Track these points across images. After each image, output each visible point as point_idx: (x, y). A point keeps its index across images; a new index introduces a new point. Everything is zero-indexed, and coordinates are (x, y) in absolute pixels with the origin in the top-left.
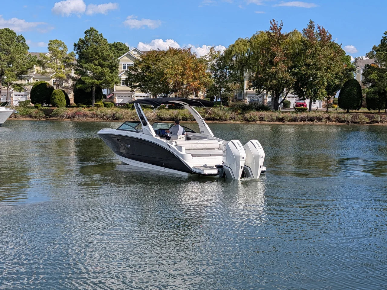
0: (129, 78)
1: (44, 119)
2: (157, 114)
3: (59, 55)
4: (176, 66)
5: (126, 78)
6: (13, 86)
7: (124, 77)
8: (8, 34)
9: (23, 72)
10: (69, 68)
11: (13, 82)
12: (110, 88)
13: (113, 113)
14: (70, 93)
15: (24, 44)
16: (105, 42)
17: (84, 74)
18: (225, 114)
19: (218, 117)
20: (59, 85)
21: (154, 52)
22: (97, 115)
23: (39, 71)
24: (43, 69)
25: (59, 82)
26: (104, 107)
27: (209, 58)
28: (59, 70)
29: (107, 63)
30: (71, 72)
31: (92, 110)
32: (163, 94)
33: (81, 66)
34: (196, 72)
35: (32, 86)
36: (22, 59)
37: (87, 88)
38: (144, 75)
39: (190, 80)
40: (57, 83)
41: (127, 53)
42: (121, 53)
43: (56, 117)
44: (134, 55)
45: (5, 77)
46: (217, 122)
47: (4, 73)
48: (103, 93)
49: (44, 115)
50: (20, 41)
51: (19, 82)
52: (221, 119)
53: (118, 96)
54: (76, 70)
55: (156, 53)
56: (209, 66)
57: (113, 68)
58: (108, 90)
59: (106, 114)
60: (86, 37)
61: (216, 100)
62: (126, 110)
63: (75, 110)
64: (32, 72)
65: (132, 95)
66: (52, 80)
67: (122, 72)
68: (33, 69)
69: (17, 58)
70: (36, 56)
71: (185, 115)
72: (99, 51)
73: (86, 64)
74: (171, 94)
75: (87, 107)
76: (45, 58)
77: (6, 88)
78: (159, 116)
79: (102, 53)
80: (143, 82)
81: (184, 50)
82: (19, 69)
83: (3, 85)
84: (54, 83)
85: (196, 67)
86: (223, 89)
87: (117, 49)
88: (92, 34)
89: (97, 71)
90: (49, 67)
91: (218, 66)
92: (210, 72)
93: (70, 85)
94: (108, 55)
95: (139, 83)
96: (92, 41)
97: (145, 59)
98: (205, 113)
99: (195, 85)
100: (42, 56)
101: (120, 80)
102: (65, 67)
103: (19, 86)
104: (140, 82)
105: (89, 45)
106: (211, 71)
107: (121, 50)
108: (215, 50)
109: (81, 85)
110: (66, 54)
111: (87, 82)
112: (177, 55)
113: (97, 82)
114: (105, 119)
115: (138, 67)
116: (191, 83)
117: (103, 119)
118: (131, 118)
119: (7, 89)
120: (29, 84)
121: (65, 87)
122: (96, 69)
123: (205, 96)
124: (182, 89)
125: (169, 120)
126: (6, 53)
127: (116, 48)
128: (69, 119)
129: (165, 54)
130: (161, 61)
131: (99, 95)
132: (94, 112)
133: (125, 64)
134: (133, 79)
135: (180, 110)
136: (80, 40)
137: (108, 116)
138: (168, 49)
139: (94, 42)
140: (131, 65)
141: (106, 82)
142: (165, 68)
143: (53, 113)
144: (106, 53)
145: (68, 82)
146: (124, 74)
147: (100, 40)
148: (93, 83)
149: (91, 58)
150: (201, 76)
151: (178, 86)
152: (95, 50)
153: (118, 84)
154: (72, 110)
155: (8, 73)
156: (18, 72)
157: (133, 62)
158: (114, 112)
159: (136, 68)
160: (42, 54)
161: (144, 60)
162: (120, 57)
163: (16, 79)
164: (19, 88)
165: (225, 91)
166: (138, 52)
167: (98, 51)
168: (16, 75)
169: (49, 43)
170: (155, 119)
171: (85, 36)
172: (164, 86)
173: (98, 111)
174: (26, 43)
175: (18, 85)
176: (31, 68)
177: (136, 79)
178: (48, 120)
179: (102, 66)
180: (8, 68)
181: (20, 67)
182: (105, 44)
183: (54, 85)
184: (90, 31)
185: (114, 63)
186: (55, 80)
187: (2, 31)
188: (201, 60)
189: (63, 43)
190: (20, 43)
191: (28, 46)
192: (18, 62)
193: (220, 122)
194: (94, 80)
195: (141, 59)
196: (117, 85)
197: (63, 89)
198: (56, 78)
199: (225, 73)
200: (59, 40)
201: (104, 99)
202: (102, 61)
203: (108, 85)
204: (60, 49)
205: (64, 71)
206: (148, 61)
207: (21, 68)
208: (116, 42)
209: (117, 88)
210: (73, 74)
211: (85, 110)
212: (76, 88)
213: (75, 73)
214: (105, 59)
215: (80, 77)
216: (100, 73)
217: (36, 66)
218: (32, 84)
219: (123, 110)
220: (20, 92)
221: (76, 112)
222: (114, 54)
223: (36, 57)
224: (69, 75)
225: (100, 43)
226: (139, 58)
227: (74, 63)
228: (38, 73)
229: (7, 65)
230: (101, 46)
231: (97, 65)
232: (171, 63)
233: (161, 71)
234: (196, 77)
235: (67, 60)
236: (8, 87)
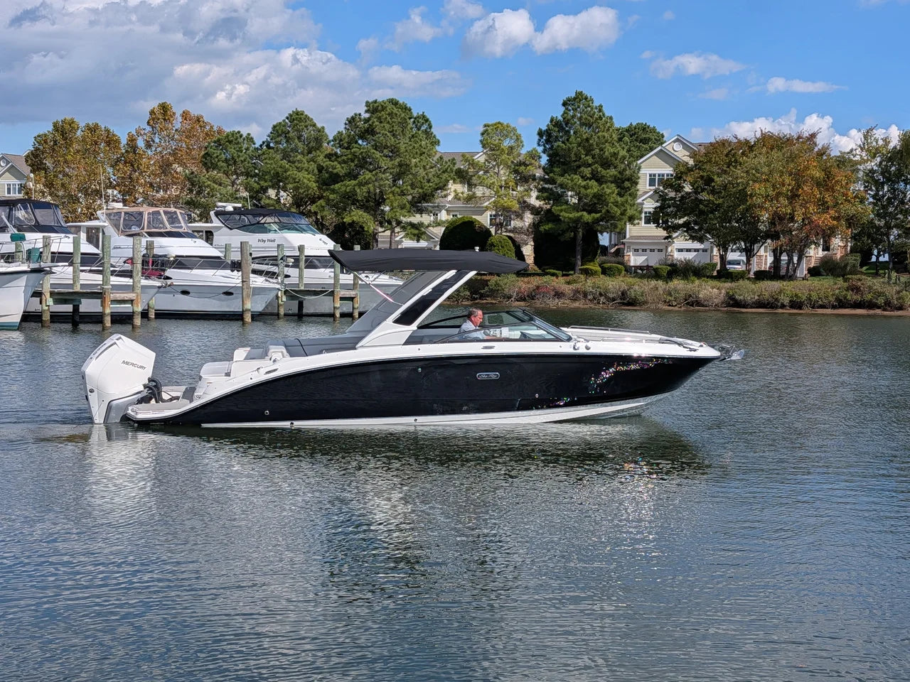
0: (661, 208)
1: (466, 303)
2: (728, 293)
3: (503, 157)
4: (776, 176)
5: (655, 208)
6: (404, 228)
7: (650, 206)
8: (395, 110)
9: (426, 197)
10: (526, 187)
11: (404, 219)
12: (618, 230)
13: (621, 290)
14: (527, 244)
15: (428, 134)
16: (608, 124)
17: (558, 199)
18: (898, 292)
19: (881, 301)
20: (501, 224)
21: (724, 144)
22: (585, 295)
23: (460, 195)
24: (468, 190)
25: (502, 218)
26: (602, 276)
27: (861, 156)
28: (503, 191)
29: (613, 172)
30: (530, 196)
31: (575, 281)
32: (743, 244)
33: (552, 181)
34: (827, 190)
35: (444, 228)
36: (424, 167)
37: (564, 232)
38: (696, 198)
39: (812, 208)
40: (498, 221)
41: (660, 148)
42: (646, 150)
43: (495, 298)
44: (676, 153)
45: (387, 208)
46: (878, 311)
47: (385, 200)
48: (601, 243)
49: (468, 293)
50: (420, 127)
51: (416, 219)
52: (888, 305)
53: (635, 250)
54: (541, 190)
55: (730, 146)
56: (861, 174)
57: (626, 183)
58: (613, 235)
59: (607, 290)
60: (565, 113)
61: (878, 258)
62: (653, 283)
63: (536, 281)
64: (446, 196)
65: (667, 248)
66: (488, 213)
67: (646, 193)
68: (446, 190)
69: (413, 164)
70: (454, 159)
71: (796, 295)
72: (595, 147)
73: (562, 175)
74: (764, 243)
75: (563, 275)
76: (473, 164)
77: (388, 233)
78: (731, 298)
79: (601, 150)
80: (696, 215)
81: (799, 137)
82: (417, 189)
83: (382, 227)
84: (491, 220)
85: (828, 178)
86: (895, 231)
87: (636, 140)
88: (579, 107)
89: (589, 190)
90: (481, 184)
91: (882, 174)
92: (862, 189)
93: (527, 224)
94: (615, 155)
95: (686, 218)
96: (578, 123)
97: (700, 162)
98: (847, 290)
99: (823, 222)
100: (466, 160)
101: (641, 212)
102: (517, 184)
103: (417, 229)
104: (688, 215)
105: (572, 132)
106: (865, 187)
107: (645, 141)
108: (877, 136)
109: (550, 226)
110: (519, 155)
111: (565, 217)
112: (780, 149)
113: (587, 217)
114: (604, 303)
115: (685, 181)
116: (815, 218)
117: (599, 303)
118: (665, 302)
119: (391, 235)
120: (438, 224)
121: (514, 230)
122: (586, 188)
123: (849, 248)
124: (791, 231)
125: (757, 308)
126: (391, 154)
127: (634, 137)
128: (522, 303)
129: (751, 148)
130: (740, 164)
131: (592, 249)
132: (578, 286)
133: (655, 175)
134: (672, 209)
135: (785, 283)
136: (551, 121)
137: (611, 296)
138: (758, 136)
139: (582, 124)
140: (668, 175)
141: (608, 217)
142: (751, 182)
143: (486, 288)
144: (609, 150)
145: (521, 219)
146: (650, 197)
147: (597, 119)
148: (578, 220)
149: (575, 161)
150: (841, 199)
151: (779, 224)
152: (586, 145)
153: (636, 221)
154: (528, 283)
155: (393, 198)
156: (413, 197)
157: (672, 169)
158: (624, 286)
159: (679, 184)
160: (467, 156)
161: (699, 165)
162: (641, 157)
163: (409, 212)
164: (416, 232)
165: (899, 235)
166: (686, 147)
167: (592, 145)
168: (410, 203)
169: (482, 129)
170: (723, 303)
171: (562, 112)
172: (744, 224)
173: (589, 284)
174: (432, 130)
175: (413, 225)
176: (443, 187)
177: (679, 208)
178: (477, 303)
179: (600, 180)
180: (393, 189)
181: (419, 185)
182: (608, 130)
183: (491, 225)
184: (575, 99)
185: (627, 172)
186: (494, 213)
187: (382, 106)
188: (843, 161)
189: (514, 129)
190: (420, 132)
191: (437, 137)
192: (415, 175)
193: (886, 313)
194: (580, 214)
195: (691, 162)
196: (632, 224)
197: (512, 235)
198: (496, 210)
199: (903, 193)
200: (505, 124)
201: (601, 257)
202: (600, 169)
203: (611, 224)
204: (506, 143)
205: (514, 192)
206: (707, 167)
207: (422, 188)
208: (634, 124)
209: (631, 230)
210: (533, 200)
211: (558, 282)
212: (541, 232)
213: (537, 198)
214: (606, 164)
215: (548, 207)
216: (595, 196)
217: (454, 182)
218: (444, 222)
219: (645, 281)
220: (418, 241)
221: (538, 287)
222: (629, 151)
223: (453, 161)
224: (525, 202)
225: (597, 127)
226: (686, 159)
227: (537, 174)
228: (457, 197)
229: (391, 180)
230: (600, 134)
231: (588, 178)
232: (765, 169)
233: (740, 188)
234: (827, 202)
235: (522, 168)
236: (393, 232)
